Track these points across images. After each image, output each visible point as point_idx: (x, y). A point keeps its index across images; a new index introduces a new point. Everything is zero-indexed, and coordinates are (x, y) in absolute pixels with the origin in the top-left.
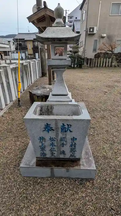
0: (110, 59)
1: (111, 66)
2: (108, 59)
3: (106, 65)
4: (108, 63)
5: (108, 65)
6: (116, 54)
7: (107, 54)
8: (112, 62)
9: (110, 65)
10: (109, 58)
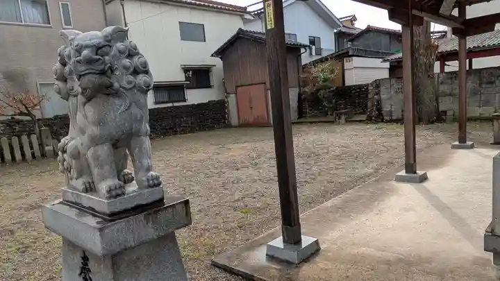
0: (34, 137)
1: (43, 155)
2: (24, 138)
3: (23, 155)
4: (32, 148)
5: (33, 154)
6: (48, 119)
7: (18, 122)
8: (41, 145)
9: (38, 154)
10: (29, 136)
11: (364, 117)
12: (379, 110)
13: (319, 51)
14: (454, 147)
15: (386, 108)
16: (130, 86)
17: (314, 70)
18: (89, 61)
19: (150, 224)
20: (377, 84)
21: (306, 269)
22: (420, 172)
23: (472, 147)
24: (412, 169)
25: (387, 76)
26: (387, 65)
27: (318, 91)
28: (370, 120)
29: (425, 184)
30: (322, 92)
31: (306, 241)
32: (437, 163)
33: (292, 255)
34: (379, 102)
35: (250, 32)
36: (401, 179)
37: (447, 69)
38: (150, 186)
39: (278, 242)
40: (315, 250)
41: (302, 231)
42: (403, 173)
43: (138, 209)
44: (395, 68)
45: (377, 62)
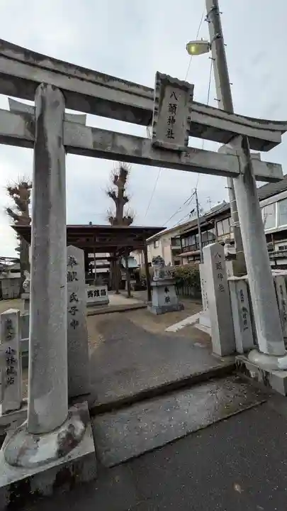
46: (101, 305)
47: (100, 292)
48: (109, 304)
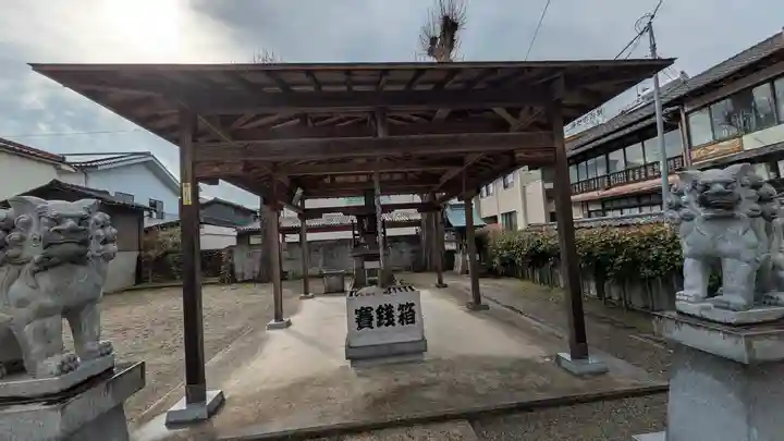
11: (216, 280)
12: (232, 272)
13: (161, 215)
14: (302, 298)
15: (238, 270)
16: (99, 254)
17: (162, 233)
18: (72, 231)
19: (109, 395)
20: (230, 249)
21: (217, 421)
22: (285, 320)
23: (312, 297)
24: (280, 318)
25: (235, 244)
26: (236, 234)
27: (166, 253)
28: (222, 282)
29: (291, 327)
30: (170, 256)
31: (211, 395)
32: (294, 311)
33: (200, 412)
34: (232, 266)
35: (72, 186)
36: (272, 327)
37: (287, 240)
38: (102, 355)
39: (181, 405)
40: (221, 401)
41: (207, 386)
42: (273, 322)
43: (90, 382)
44: (243, 237)
45: (226, 230)
46: (402, 354)
47: (397, 313)
48: (427, 357)
